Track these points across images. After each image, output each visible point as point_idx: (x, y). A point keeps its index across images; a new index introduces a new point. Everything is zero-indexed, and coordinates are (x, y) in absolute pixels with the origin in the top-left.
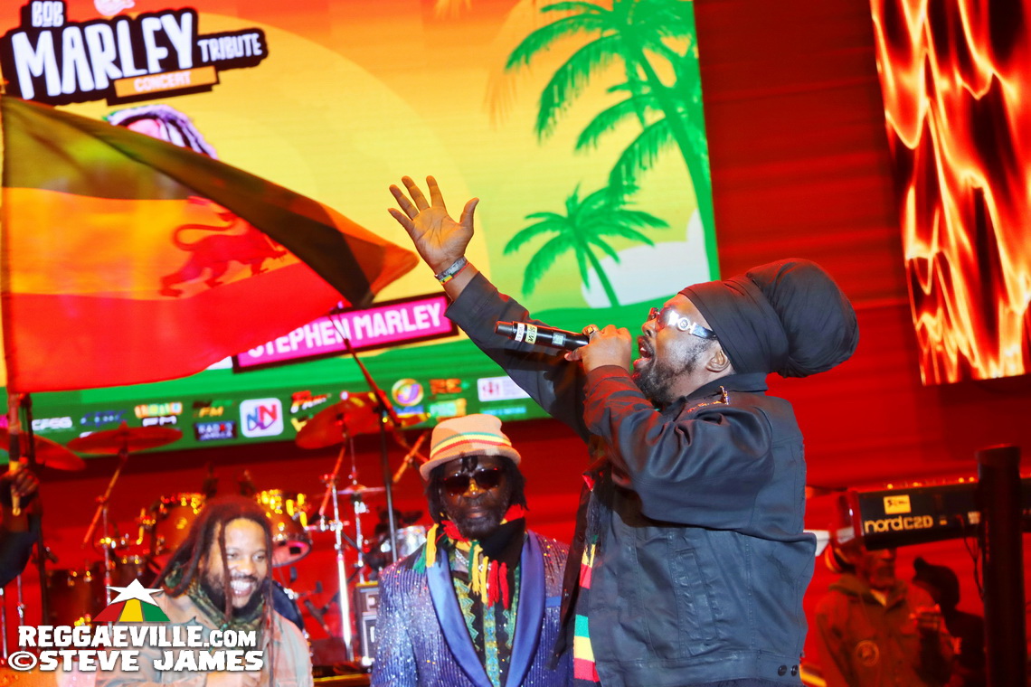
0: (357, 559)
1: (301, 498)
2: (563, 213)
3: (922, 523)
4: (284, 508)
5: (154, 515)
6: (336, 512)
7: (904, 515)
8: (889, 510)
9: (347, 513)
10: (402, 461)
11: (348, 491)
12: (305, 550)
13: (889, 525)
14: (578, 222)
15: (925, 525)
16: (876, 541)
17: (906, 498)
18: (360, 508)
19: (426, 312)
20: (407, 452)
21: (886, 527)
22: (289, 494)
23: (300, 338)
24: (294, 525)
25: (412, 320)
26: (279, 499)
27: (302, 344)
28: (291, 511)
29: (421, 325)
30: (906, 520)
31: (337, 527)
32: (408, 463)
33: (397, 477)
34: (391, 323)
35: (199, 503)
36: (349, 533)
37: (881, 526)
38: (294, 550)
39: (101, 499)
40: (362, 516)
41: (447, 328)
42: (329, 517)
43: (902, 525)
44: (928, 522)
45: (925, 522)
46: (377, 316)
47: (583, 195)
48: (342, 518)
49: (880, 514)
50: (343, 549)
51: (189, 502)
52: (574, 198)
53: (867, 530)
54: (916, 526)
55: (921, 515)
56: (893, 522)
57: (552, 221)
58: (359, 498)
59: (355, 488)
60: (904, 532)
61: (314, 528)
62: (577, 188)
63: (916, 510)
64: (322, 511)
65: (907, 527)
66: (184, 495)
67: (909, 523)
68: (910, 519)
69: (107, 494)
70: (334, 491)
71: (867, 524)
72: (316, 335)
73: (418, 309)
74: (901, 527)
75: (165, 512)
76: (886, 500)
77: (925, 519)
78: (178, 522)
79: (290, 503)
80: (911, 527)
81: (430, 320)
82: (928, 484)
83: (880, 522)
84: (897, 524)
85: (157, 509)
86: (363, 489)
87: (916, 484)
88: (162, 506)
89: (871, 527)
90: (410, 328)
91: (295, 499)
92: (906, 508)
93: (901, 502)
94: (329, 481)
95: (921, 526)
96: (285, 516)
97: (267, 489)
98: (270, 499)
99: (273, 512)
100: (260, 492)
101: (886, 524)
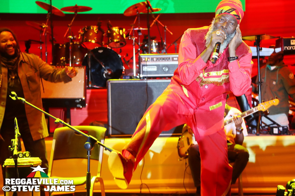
0: (138, 48)
1: (124, 30)
4: (119, 32)
5: (84, 31)
8: (292, 44)
9: (137, 35)
10: (153, 22)
12: (124, 44)
20: (154, 19)
22: (121, 28)
24: (122, 37)
26: (118, 29)
28: (121, 33)
31: (134, 39)
32: (154, 22)
33: (151, 26)
35: (96, 29)
38: (121, 44)
39: (69, 25)
40: (141, 36)
42: (132, 36)
48: (135, 36)
50: (135, 45)
51: (93, 28)
56: (292, 47)
58: (140, 31)
59: (139, 28)
61: (127, 38)
64: (130, 34)
66: (92, 26)
69: (71, 24)
75: (86, 30)
78: (90, 34)
79: (121, 31)
85: (84, 29)
86: (141, 28)
88: (86, 29)
91: (122, 30)
96: (119, 34)
97: (115, 26)
98: (115, 29)
99: (116, 33)
100: (113, 27)
101: (290, 48)
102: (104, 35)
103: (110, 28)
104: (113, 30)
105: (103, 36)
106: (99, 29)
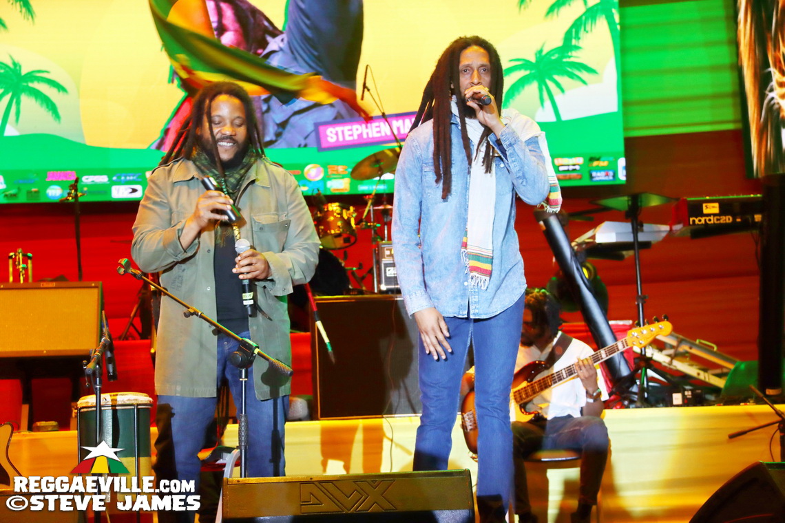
2: (533, 59)
7: (715, 215)
8: (706, 211)
13: (705, 220)
14: (542, 66)
15: (727, 221)
17: (717, 205)
23: (359, 132)
24: (347, 224)
27: (360, 135)
37: (700, 221)
43: (713, 220)
44: (729, 219)
45: (727, 219)
46: (407, 121)
47: (546, 49)
49: (700, 213)
52: (541, 51)
54: (722, 221)
56: (707, 218)
57: (526, 64)
62: (543, 45)
63: (722, 212)
65: (716, 222)
67: (718, 220)
68: (718, 217)
71: (691, 219)
72: (369, 130)
74: (712, 222)
76: (704, 205)
77: (727, 217)
82: (731, 197)
87: (723, 197)
92: (716, 211)
93: (714, 207)
101: (703, 219)
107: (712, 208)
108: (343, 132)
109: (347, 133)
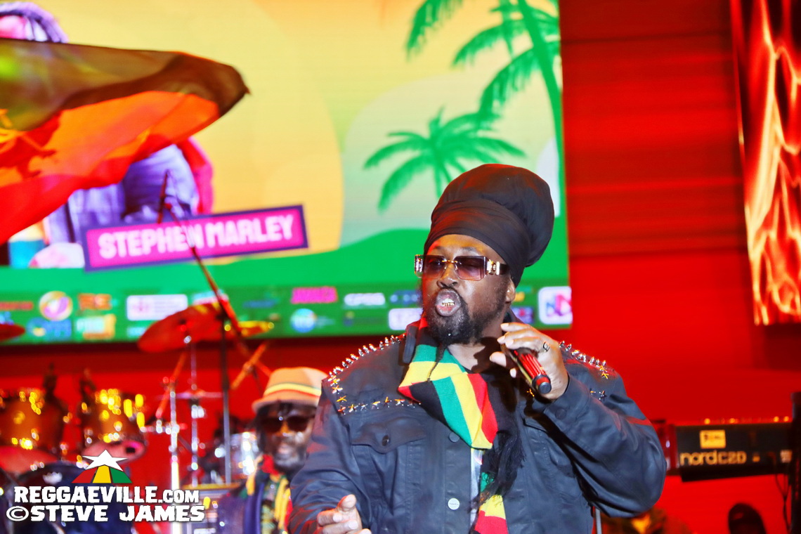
0: (190, 462)
1: (139, 399)
2: (425, 133)
3: (736, 458)
4: (122, 408)
6: (173, 415)
7: (719, 450)
8: (705, 444)
9: (184, 417)
10: (240, 369)
11: (186, 395)
12: (140, 450)
13: (704, 458)
14: (439, 144)
15: (739, 460)
16: (690, 474)
17: (721, 434)
18: (198, 412)
19: (278, 224)
20: (246, 360)
21: (700, 460)
22: (128, 395)
23: (152, 242)
24: (130, 425)
25: (264, 231)
26: (118, 398)
27: (154, 248)
28: (129, 413)
29: (273, 236)
30: (720, 455)
31: (173, 430)
32: (247, 372)
33: (236, 384)
34: (243, 232)
35: (37, 398)
36: (184, 436)
37: (696, 459)
38: (130, 450)
40: (199, 420)
41: (298, 240)
42: (166, 420)
43: (716, 459)
44: (741, 457)
45: (739, 458)
46: (230, 225)
47: (446, 117)
48: (179, 421)
49: (696, 447)
50: (178, 450)
51: (27, 397)
52: (436, 122)
53: (682, 462)
54: (730, 461)
55: (736, 450)
56: (708, 456)
57: (414, 141)
58: (198, 402)
59: (194, 392)
60: (718, 466)
61: (150, 429)
62: (441, 110)
63: (731, 446)
64: (159, 413)
65: (721, 461)
66: (23, 389)
67: (723, 458)
68: (724, 454)
70: (173, 395)
71: (683, 457)
72: (168, 239)
73: (271, 221)
74: (715, 461)
75: (3, 406)
76: (702, 434)
77: (739, 455)
78: (16, 417)
79: (128, 403)
80: (725, 462)
81: (281, 231)
82: (744, 421)
83: (695, 455)
84: (711, 458)
86: (201, 394)
87: (732, 421)
89: (686, 460)
90: (261, 239)
91: (133, 400)
92: (721, 443)
93: (717, 437)
94: (167, 384)
95: (734, 462)
96: (123, 417)
97: (107, 388)
98: (109, 399)
99: (110, 412)
100: (98, 389)
101: (701, 457)
102: (66, 419)
103: (88, 393)
104: (101, 404)
105: (63, 423)
106: (51, 401)
107: (714, 439)
108: (126, 242)
109: (133, 244)
